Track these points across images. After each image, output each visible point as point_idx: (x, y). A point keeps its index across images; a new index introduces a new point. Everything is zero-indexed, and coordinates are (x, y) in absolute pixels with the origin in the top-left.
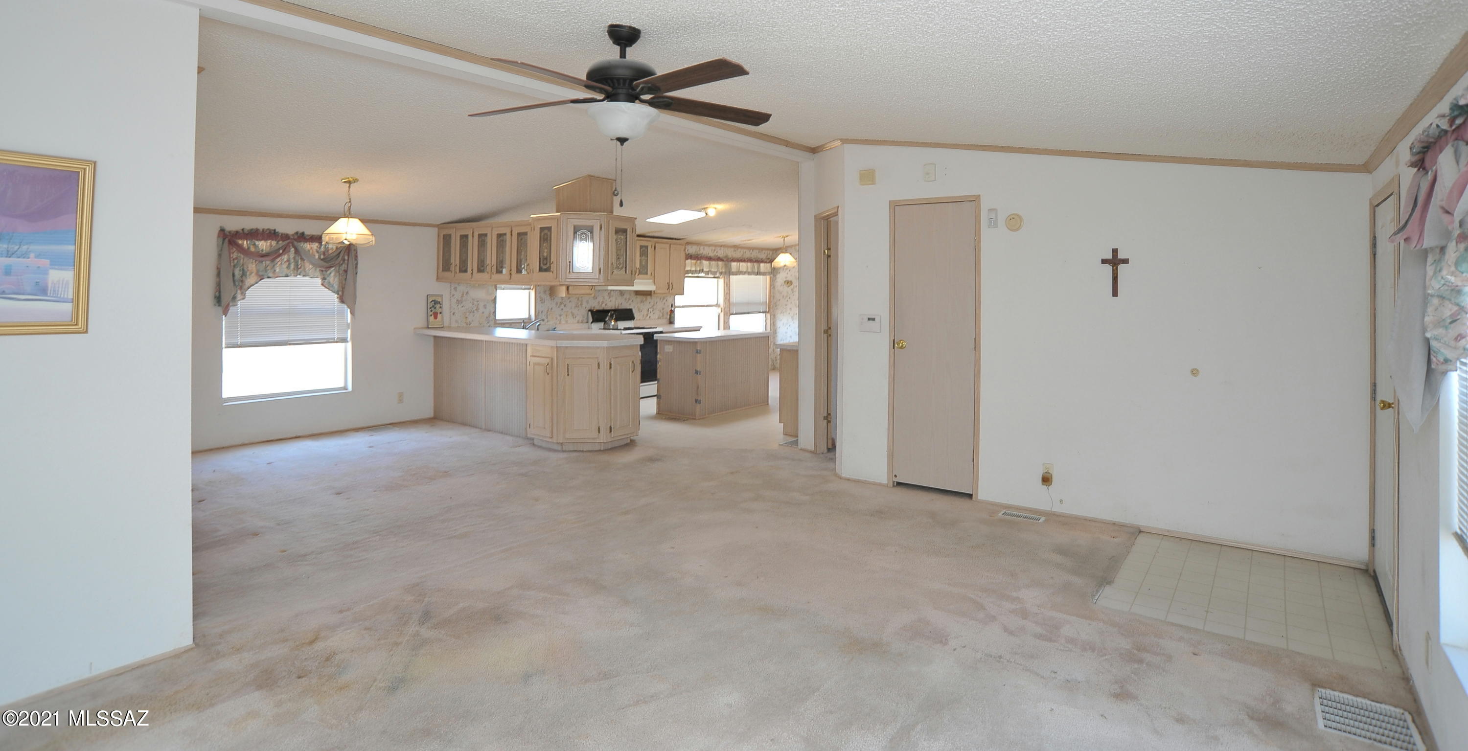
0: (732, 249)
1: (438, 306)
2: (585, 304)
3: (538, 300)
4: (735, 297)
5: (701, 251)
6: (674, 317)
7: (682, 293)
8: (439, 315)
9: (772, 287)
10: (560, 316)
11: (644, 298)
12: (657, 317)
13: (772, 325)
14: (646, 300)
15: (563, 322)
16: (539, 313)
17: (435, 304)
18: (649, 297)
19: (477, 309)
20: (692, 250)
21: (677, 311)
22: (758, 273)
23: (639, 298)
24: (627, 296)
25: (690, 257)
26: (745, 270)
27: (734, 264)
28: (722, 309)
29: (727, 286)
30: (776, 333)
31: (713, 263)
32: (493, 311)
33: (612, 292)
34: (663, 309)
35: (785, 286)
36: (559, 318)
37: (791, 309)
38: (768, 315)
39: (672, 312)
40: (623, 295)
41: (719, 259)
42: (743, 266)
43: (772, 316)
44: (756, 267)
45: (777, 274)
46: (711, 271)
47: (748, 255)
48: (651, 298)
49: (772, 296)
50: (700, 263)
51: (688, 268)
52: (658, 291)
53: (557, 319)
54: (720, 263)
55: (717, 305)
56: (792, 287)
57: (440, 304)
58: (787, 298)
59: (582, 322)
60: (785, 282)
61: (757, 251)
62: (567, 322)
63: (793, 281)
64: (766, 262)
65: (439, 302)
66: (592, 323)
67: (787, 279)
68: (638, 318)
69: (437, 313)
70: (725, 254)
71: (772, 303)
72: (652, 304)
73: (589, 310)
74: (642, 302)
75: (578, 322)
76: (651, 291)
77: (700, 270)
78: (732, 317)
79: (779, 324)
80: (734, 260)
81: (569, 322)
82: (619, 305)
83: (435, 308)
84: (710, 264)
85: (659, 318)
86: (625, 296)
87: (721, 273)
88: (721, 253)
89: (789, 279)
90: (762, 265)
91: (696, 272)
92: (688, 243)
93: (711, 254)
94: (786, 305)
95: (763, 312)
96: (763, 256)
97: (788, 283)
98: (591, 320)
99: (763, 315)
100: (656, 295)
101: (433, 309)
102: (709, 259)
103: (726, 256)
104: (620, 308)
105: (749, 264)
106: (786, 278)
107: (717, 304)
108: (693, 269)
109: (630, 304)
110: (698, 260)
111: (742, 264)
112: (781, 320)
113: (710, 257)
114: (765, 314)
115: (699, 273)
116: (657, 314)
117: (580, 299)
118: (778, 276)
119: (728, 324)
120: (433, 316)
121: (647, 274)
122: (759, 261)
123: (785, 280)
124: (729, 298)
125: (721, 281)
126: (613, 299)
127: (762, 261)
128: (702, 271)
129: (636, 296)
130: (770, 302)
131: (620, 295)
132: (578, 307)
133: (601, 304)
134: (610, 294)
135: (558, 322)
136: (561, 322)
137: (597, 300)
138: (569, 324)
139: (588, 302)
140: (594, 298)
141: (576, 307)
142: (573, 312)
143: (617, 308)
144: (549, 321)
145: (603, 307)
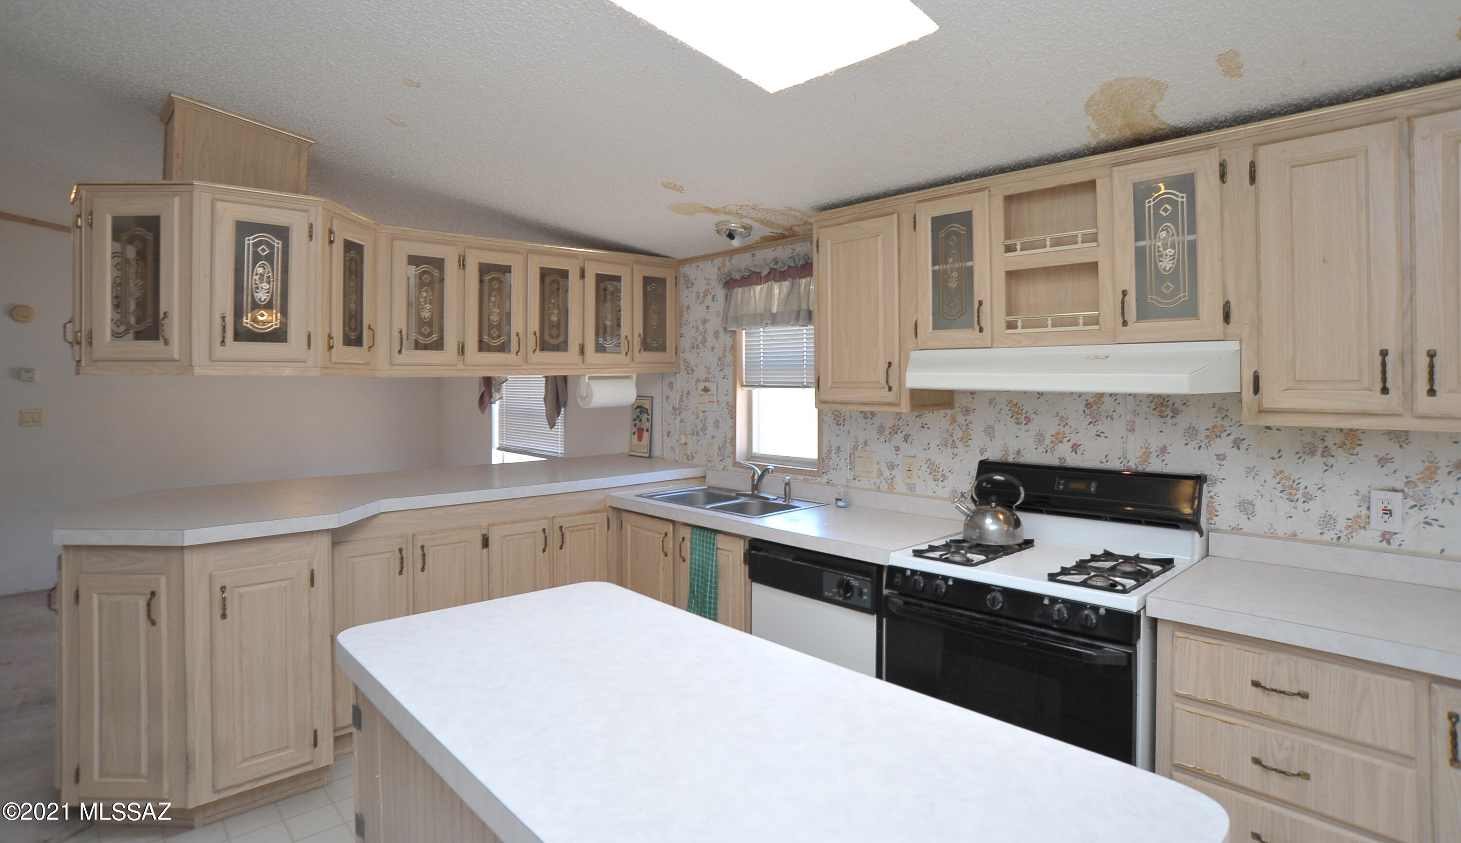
1: (644, 417)
2: (978, 439)
3: (829, 418)
8: (645, 432)
10: (892, 466)
14: (1351, 443)
15: (900, 487)
16: (829, 452)
17: (641, 412)
19: (704, 429)
32: (730, 435)
36: (886, 473)
53: (880, 473)
57: (648, 415)
62: (911, 488)
65: (647, 410)
68: (1255, 530)
69: (643, 429)
73: (980, 463)
74: (1314, 450)
75: (954, 495)
81: (918, 490)
82: (1147, 455)
83: (641, 420)
86: (1184, 420)
101: (637, 422)
117: (960, 419)
120: (636, 434)
121: (1193, 314)
131: (1156, 413)
132: (949, 445)
133: (1048, 441)
134: (1095, 407)
135: (886, 486)
136: (895, 486)
137: (1034, 427)
138: (916, 496)
139: (990, 431)
140: (1017, 418)
141: (946, 446)
142: (932, 461)
143: (1140, 469)
144: (859, 478)
145: (1057, 454)
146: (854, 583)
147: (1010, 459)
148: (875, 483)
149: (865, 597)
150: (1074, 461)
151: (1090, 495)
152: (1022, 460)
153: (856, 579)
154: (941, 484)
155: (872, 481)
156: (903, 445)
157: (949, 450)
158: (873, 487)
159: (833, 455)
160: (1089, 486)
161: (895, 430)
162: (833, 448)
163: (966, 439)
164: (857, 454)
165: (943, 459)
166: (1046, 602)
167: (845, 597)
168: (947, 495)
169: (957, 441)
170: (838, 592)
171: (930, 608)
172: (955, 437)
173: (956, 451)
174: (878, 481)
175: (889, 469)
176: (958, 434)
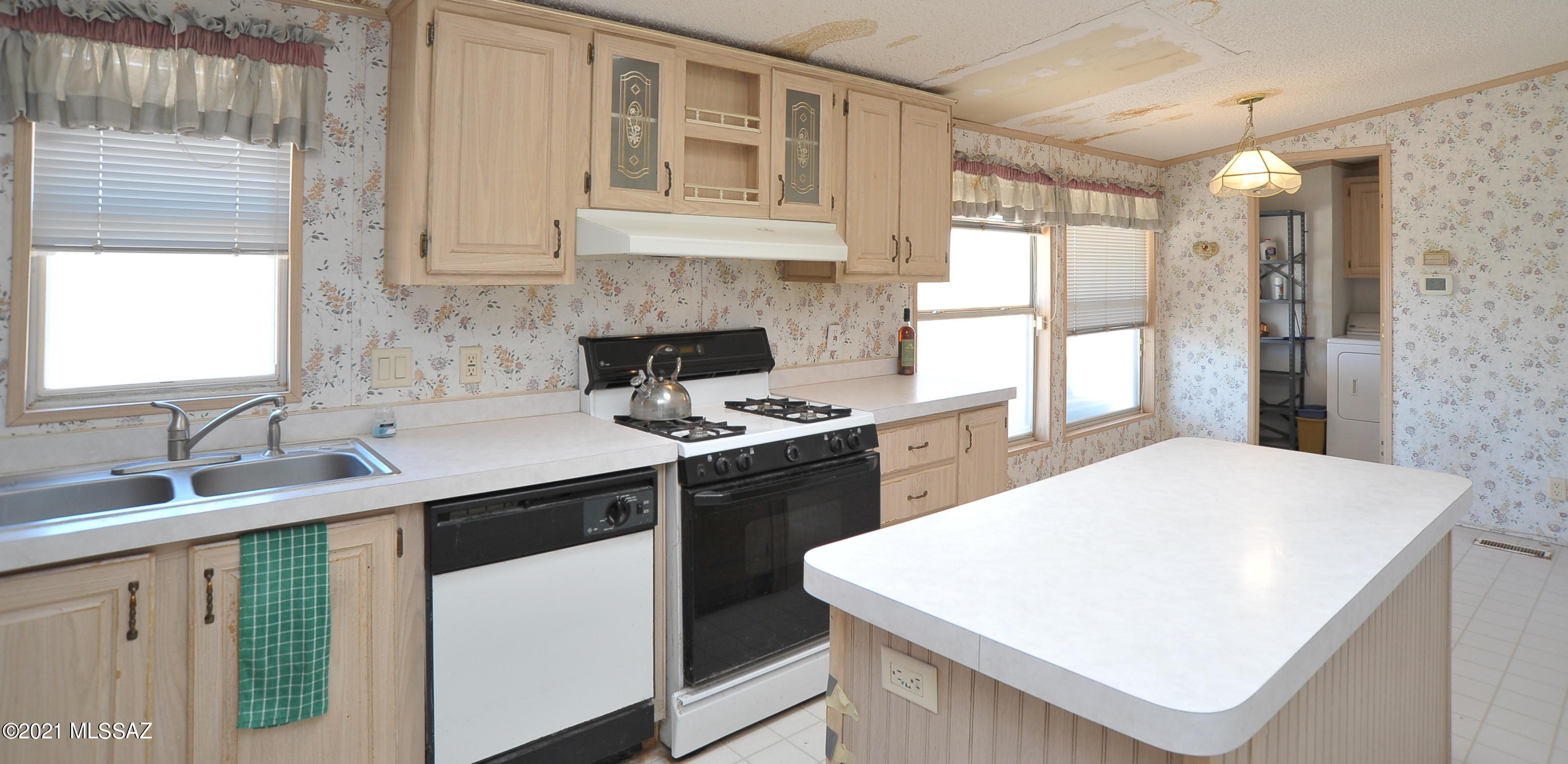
0: (1070, 153)
2: (564, 315)
3: (316, 302)
4: (1078, 288)
5: (993, 149)
6: (913, 354)
7: (941, 274)
9: (1159, 259)
10: (440, 364)
11: (811, 289)
12: (856, 354)
13: (1158, 359)
14: (820, 296)
15: (455, 390)
16: (318, 357)
18: (828, 286)
20: (968, 142)
21: (924, 330)
22: (1131, 223)
23: (795, 289)
24: (747, 283)
25: (962, 162)
26: (1101, 211)
27: (1077, 195)
28: (1045, 319)
29: (1059, 254)
30: (1168, 379)
31: (1025, 186)
33: (687, 267)
34: (878, 325)
35: (1195, 257)
36: (431, 374)
37: (1214, 317)
38: (1150, 333)
39: (908, 334)
40: (734, 278)
41: (1042, 177)
42: (1099, 201)
43: (1159, 334)
44: (1126, 205)
45: (1171, 226)
46: (1019, 208)
47: (1107, 171)
48: (838, 290)
49: (1157, 284)
50: (991, 182)
51: (957, 197)
52: (858, 266)
53: (421, 376)
54: (1043, 188)
55: (1032, 309)
56: (1217, 258)
58: (1203, 289)
59: (553, 385)
60: (1196, 246)
61: (1127, 164)
62: (473, 389)
63: (1220, 243)
64: (1147, 195)
66: (587, 392)
67: (1203, 239)
68: (791, 362)
70: (1052, 166)
71: (1158, 302)
72: (840, 308)
73: (583, 341)
74: (805, 303)
75: (533, 387)
76: (832, 264)
77: (989, 205)
78: (1071, 340)
79: (1178, 355)
80: (1076, 183)
81: (483, 390)
82: (715, 316)
84: (1016, 187)
85: (865, 356)
86: (739, 285)
87: (1046, 216)
88: (1043, 158)
89: (1208, 237)
90: (1138, 200)
91: (977, 208)
92: (957, 121)
93: (1018, 160)
94: (1199, 307)
95: (1132, 326)
96: (1137, 177)
97: (1207, 248)
98: (585, 381)
99: (1132, 335)
100: (851, 280)
102: (1015, 173)
103: (1059, 171)
104: (721, 326)
105: (1111, 196)
106: (1199, 235)
107: (1032, 305)
108: (971, 200)
109: (760, 313)
110: (983, 173)
111: (1094, 194)
112: (1184, 346)
113: (1017, 165)
114: (1139, 330)
115: (986, 215)
116: (858, 339)
117: (542, 294)
118: (1174, 231)
119: (1061, 361)
121: (816, 201)
122: (1132, 191)
123: (1195, 240)
124: (1065, 288)
125: (1044, 241)
126: (692, 294)
127: (1140, 192)
128: (995, 207)
129: (781, 283)
130: (1153, 298)
131: (722, 280)
132: (527, 326)
133: (637, 311)
134: (678, 276)
135: (431, 393)
136: (447, 390)
137: (623, 298)
138: (482, 397)
139: (577, 306)
140: (607, 290)
141: (523, 327)
142: (504, 348)
143: (711, 329)
144: (379, 391)
145: (645, 323)
146: (630, 499)
147: (600, 335)
148: (411, 393)
149: (646, 511)
150: (660, 328)
151: (698, 356)
152: (612, 334)
153: (632, 494)
154: (514, 376)
155: (405, 390)
156: (459, 333)
157: (527, 333)
158: (407, 398)
159: (325, 362)
160: (696, 349)
161: (444, 314)
162: (325, 352)
163: (548, 317)
164: (376, 354)
165: (518, 344)
166: (826, 438)
167: (617, 524)
168: (524, 388)
169: (537, 320)
170: (609, 521)
171: (739, 486)
172: (534, 317)
173: (535, 332)
174: (416, 390)
175: (436, 369)
176: (538, 311)
